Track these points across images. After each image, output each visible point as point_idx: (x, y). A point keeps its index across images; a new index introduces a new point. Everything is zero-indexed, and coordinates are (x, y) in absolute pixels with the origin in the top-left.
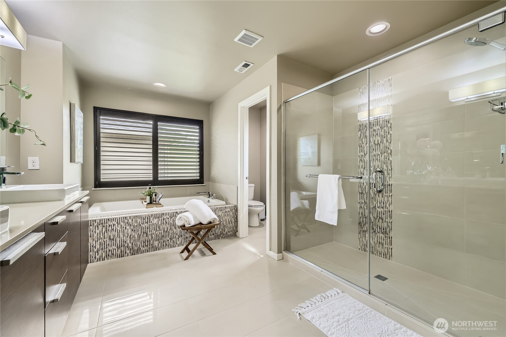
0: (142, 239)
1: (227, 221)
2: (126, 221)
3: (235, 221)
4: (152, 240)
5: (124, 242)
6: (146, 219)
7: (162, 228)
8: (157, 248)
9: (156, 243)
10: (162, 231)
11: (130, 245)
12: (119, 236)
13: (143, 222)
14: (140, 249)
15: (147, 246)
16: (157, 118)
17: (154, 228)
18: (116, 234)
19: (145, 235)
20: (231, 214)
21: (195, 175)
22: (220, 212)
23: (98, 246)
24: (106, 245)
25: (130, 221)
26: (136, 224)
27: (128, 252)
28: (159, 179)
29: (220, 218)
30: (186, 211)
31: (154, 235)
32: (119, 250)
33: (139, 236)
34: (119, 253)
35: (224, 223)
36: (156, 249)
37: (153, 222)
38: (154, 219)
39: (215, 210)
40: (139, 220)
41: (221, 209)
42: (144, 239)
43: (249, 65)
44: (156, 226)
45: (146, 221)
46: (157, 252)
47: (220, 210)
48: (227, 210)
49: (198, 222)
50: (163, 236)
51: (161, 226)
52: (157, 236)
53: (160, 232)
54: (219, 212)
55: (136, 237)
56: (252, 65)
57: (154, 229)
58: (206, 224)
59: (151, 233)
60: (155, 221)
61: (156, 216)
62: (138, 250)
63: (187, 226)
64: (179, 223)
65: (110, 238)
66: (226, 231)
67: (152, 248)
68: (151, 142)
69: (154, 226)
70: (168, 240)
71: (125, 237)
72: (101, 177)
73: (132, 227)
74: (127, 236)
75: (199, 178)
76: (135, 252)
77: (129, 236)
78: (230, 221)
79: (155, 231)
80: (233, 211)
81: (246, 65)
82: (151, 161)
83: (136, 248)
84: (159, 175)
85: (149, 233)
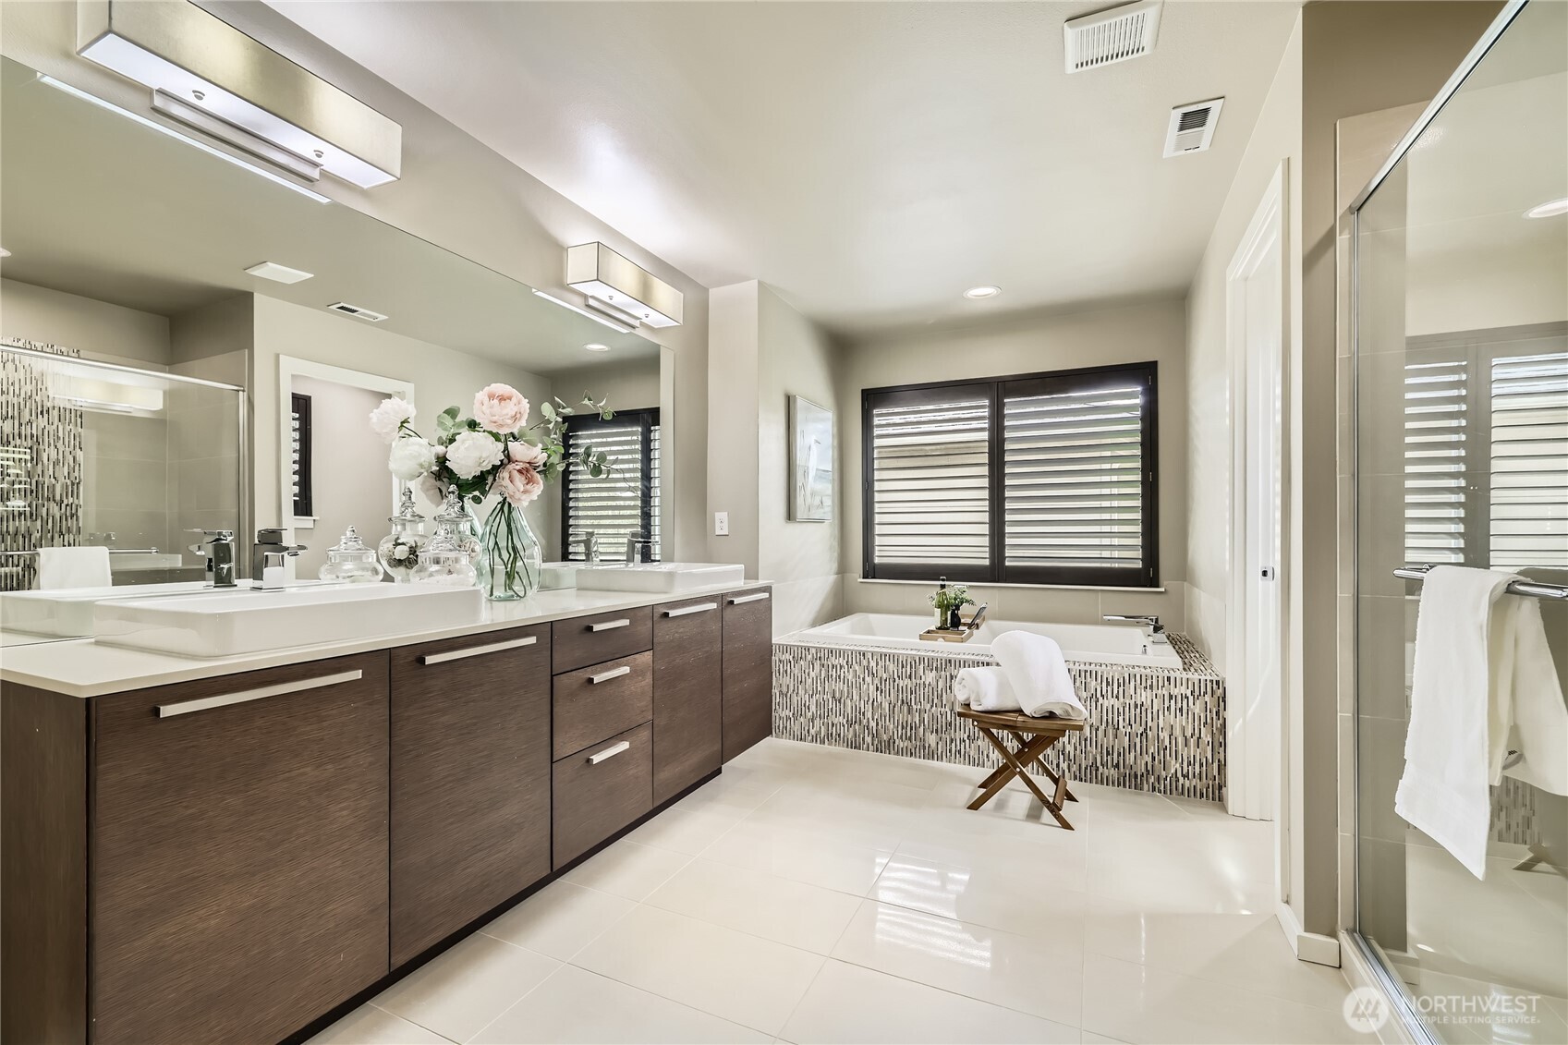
0: (901, 716)
1: (1177, 732)
2: (865, 663)
3: (1216, 744)
4: (922, 728)
5: (860, 713)
6: (909, 667)
7: (947, 701)
8: (935, 752)
9: (932, 739)
10: (947, 709)
11: (873, 724)
12: (850, 696)
13: (900, 674)
14: (894, 743)
15: (910, 739)
16: (999, 390)
17: (926, 697)
18: (846, 690)
19: (906, 708)
20: (1197, 711)
21: (1131, 557)
22: (1144, 693)
23: (813, 708)
24: (826, 710)
25: (873, 664)
26: (885, 676)
27: (869, 739)
28: (1007, 564)
29: (1144, 713)
30: (988, 664)
31: (926, 716)
32: (851, 729)
33: (892, 707)
34: (850, 737)
35: (1165, 735)
36: (931, 755)
37: (923, 677)
38: (926, 671)
39: (1121, 681)
40: (891, 667)
41: (1149, 683)
42: (903, 718)
43: (1206, 111)
44: (931, 691)
45: (908, 673)
46: (935, 763)
47: (1144, 684)
48: (1175, 692)
49: (1009, 705)
50: (950, 725)
51: (944, 694)
52: (935, 721)
53: (943, 710)
54: (1138, 691)
55: (885, 709)
56: (1215, 107)
57: (926, 699)
58: (1033, 717)
59: (919, 707)
60: (930, 677)
61: (930, 663)
62: (889, 742)
63: (974, 707)
64: (961, 695)
65: (834, 697)
66: (1173, 771)
67: (922, 748)
68: (985, 459)
69: (926, 689)
70: (964, 741)
71: (862, 702)
72: (877, 553)
73: (877, 681)
74: (866, 699)
75: (1139, 565)
76: (886, 746)
77: (871, 701)
78: (1188, 734)
79: (929, 706)
80: (1207, 698)
81: (1194, 119)
82: (985, 511)
83: (885, 737)
84: (1008, 553)
85: (915, 707)
